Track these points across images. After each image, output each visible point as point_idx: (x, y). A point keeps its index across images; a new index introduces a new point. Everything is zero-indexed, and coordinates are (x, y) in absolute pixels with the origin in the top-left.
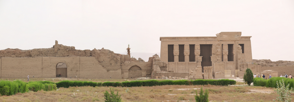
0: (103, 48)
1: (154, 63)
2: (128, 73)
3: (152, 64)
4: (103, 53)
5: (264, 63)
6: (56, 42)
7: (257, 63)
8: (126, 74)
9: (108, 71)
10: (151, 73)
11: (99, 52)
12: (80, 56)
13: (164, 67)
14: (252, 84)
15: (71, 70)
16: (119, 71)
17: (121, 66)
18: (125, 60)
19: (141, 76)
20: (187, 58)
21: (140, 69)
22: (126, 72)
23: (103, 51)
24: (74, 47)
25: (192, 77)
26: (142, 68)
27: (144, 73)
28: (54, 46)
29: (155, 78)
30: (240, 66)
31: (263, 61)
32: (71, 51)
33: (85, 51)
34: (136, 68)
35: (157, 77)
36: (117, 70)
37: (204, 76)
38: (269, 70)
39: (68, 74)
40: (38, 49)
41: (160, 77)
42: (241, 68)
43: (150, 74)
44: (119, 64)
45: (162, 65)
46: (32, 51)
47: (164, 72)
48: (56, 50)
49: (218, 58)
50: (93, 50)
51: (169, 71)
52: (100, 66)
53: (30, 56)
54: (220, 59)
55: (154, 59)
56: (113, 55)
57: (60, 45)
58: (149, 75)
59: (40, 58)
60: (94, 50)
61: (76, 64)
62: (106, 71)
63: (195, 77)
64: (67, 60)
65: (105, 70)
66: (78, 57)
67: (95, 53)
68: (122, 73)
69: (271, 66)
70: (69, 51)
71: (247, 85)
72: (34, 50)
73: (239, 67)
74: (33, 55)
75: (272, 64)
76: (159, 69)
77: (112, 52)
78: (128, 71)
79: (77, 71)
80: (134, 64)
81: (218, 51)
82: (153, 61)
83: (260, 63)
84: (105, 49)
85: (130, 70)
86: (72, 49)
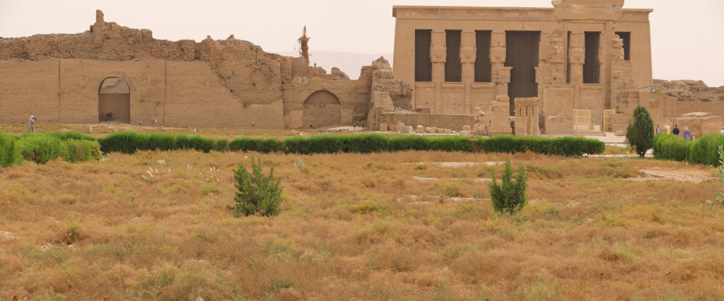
0: (232, 36)
1: (374, 84)
2: (301, 113)
3: (370, 87)
4: (231, 50)
5: (686, 92)
6: (99, 15)
7: (665, 91)
8: (297, 116)
9: (246, 104)
10: (366, 115)
11: (220, 47)
12: (167, 57)
13: (402, 96)
14: (649, 153)
15: (142, 101)
16: (278, 107)
17: (283, 90)
18: (294, 73)
19: (340, 124)
20: (468, 70)
21: (337, 100)
22: (296, 109)
23: (233, 46)
24: (150, 33)
25: (481, 127)
26: (342, 98)
27: (347, 113)
28: (92, 28)
29: (379, 129)
30: (618, 98)
31: (682, 86)
32: (140, 41)
33: (181, 44)
34: (323, 97)
35: (384, 126)
36: (270, 102)
37: (516, 125)
38: (698, 114)
39: (132, 112)
40: (47, 36)
41: (392, 126)
42: (621, 105)
43: (365, 118)
44: (276, 85)
45: (398, 90)
46: (29, 41)
47: (404, 112)
48: (98, 38)
49: (555, 74)
50: (204, 42)
51: (417, 110)
52: (223, 89)
53: (25, 55)
54: (561, 75)
55: (374, 72)
56: (260, 57)
57: (111, 26)
58: (361, 120)
59: (53, 62)
60: (208, 42)
61: (155, 82)
62: (240, 106)
63: (490, 130)
64: (129, 69)
65: (236, 103)
66: (162, 61)
67: (208, 51)
68: (286, 111)
69: (706, 100)
70: (135, 42)
71: (635, 155)
72: (37, 39)
73: (614, 101)
74: (32, 54)
75: (706, 95)
76: (388, 100)
77: (257, 49)
78: (300, 105)
79: (158, 104)
80: (320, 84)
81: (556, 53)
82: (374, 79)
83: (674, 91)
84: (236, 37)
85: (306, 102)
86: (144, 38)
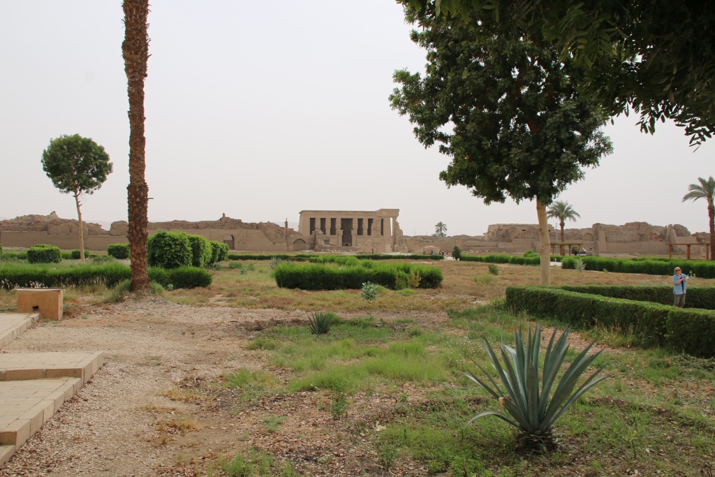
0: (269, 222)
1: (317, 237)
2: (293, 246)
3: (315, 238)
4: (269, 226)
6: (224, 215)
8: (291, 247)
9: (274, 243)
11: (265, 225)
12: (247, 228)
15: (238, 242)
16: (285, 244)
17: (286, 239)
18: (290, 233)
19: (306, 250)
21: (304, 242)
22: (291, 245)
23: (269, 224)
24: (241, 220)
25: (361, 251)
26: (306, 241)
27: (308, 246)
28: (221, 219)
30: (399, 241)
32: (237, 224)
33: (252, 225)
34: (300, 241)
35: (323, 250)
36: (282, 243)
38: (430, 246)
39: (235, 246)
40: (205, 221)
43: (314, 247)
44: (284, 237)
45: (325, 238)
46: (199, 223)
48: (223, 222)
50: (259, 223)
52: (267, 239)
53: (198, 228)
54: (380, 234)
55: (317, 233)
57: (228, 218)
58: (312, 248)
59: (208, 230)
60: (261, 223)
61: (243, 236)
64: (234, 232)
65: (271, 243)
66: (245, 230)
67: (261, 226)
68: (288, 246)
72: (202, 222)
73: (397, 241)
74: (200, 227)
75: (428, 240)
76: (323, 242)
77: (278, 226)
79: (244, 243)
80: (299, 237)
82: (317, 235)
85: (294, 243)
86: (239, 222)
